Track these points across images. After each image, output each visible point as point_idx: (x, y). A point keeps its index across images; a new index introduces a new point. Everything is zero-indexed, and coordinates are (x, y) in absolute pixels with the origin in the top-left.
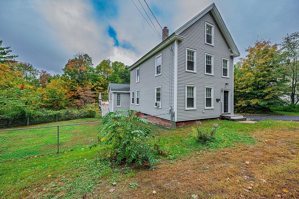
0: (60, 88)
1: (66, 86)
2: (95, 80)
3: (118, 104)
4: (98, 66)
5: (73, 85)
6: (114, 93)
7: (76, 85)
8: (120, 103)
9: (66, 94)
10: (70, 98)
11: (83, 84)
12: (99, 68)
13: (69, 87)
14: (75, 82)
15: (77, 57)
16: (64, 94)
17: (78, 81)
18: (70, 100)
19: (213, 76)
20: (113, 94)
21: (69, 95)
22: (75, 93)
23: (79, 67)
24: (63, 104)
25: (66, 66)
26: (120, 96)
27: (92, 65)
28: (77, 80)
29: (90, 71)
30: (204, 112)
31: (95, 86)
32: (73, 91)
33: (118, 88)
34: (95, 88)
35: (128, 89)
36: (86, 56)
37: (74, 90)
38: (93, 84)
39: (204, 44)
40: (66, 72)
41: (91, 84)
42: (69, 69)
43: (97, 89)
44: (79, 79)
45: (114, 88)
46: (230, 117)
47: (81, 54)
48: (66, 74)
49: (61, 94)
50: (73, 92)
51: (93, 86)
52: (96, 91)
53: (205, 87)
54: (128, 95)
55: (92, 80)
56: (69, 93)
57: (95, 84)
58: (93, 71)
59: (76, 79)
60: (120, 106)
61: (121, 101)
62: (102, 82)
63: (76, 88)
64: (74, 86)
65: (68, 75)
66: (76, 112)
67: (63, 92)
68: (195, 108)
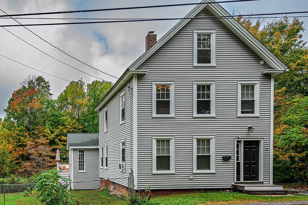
0: (3, 142)
1: (11, 139)
2: (56, 124)
3: (81, 167)
4: (62, 94)
5: (20, 135)
6: (74, 150)
7: (26, 136)
8: (84, 166)
9: (11, 152)
10: (17, 160)
11: (36, 132)
12: (63, 98)
13: (15, 140)
14: (24, 131)
15: (25, 85)
16: (8, 152)
17: (28, 129)
18: (17, 163)
19: (214, 118)
20: (72, 152)
21: (16, 155)
22: (24, 149)
23: (28, 103)
24: (7, 170)
25: (9, 103)
26: (84, 154)
27: (50, 96)
28: (26, 127)
29: (48, 107)
30: (191, 177)
31: (57, 136)
32: (20, 146)
33: (80, 142)
34: (57, 140)
35: (96, 142)
36: (40, 80)
37: (22, 145)
38: (52, 132)
39: (192, 67)
40: (10, 114)
41: (49, 132)
42: (14, 109)
43: (60, 140)
44: (30, 124)
45: (74, 142)
46: (244, 187)
47: (31, 78)
48: (10, 118)
49: (4, 153)
50: (21, 149)
51: (53, 136)
52: (58, 144)
53: (194, 137)
54: (95, 153)
55: (51, 124)
56: (15, 150)
57: (57, 132)
58: (53, 107)
59: (25, 125)
60: (84, 171)
61: (85, 162)
62: (68, 126)
63: (25, 142)
64: (22, 138)
65: (12, 119)
66: (23, 181)
67: (7, 149)
68: (172, 171)
